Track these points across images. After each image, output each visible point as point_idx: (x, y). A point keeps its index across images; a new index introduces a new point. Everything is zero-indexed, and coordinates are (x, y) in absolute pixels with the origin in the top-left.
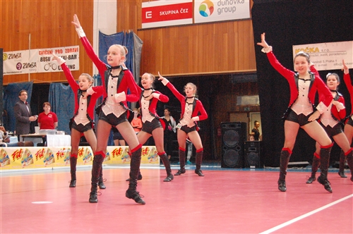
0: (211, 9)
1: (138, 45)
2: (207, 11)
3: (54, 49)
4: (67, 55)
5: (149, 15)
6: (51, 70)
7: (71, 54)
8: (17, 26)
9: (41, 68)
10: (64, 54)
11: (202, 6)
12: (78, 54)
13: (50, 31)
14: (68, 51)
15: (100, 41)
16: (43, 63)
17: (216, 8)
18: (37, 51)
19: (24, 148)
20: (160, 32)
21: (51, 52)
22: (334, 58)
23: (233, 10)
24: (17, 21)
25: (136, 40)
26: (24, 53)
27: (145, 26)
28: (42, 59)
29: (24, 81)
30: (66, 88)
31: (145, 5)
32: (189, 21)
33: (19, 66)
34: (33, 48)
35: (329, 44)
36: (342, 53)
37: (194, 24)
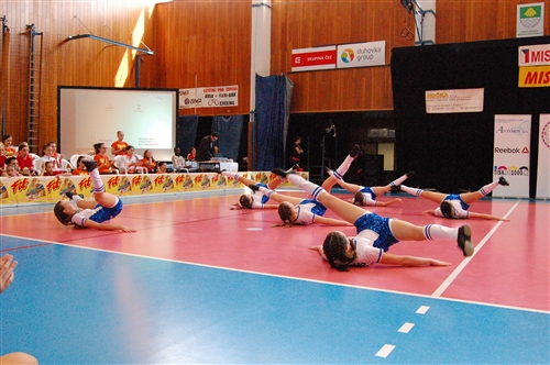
0: (352, 56)
1: (290, 86)
2: (348, 58)
3: (216, 88)
4: (228, 93)
5: (298, 60)
6: (214, 105)
7: (231, 92)
8: (185, 67)
9: (205, 103)
10: (225, 92)
11: (344, 54)
12: (237, 92)
13: (213, 73)
14: (228, 89)
15: (257, 81)
16: (207, 99)
17: (356, 55)
18: (202, 89)
19: (204, 174)
20: (308, 76)
21: (214, 90)
22: (460, 102)
23: (371, 58)
24: (185, 64)
25: (288, 82)
26: (191, 91)
27: (294, 69)
28: (206, 96)
29: (191, 114)
30: (227, 120)
31: (295, 52)
32: (332, 66)
33: (187, 102)
34: (199, 86)
35: (457, 91)
36: (468, 98)
37: (336, 69)
